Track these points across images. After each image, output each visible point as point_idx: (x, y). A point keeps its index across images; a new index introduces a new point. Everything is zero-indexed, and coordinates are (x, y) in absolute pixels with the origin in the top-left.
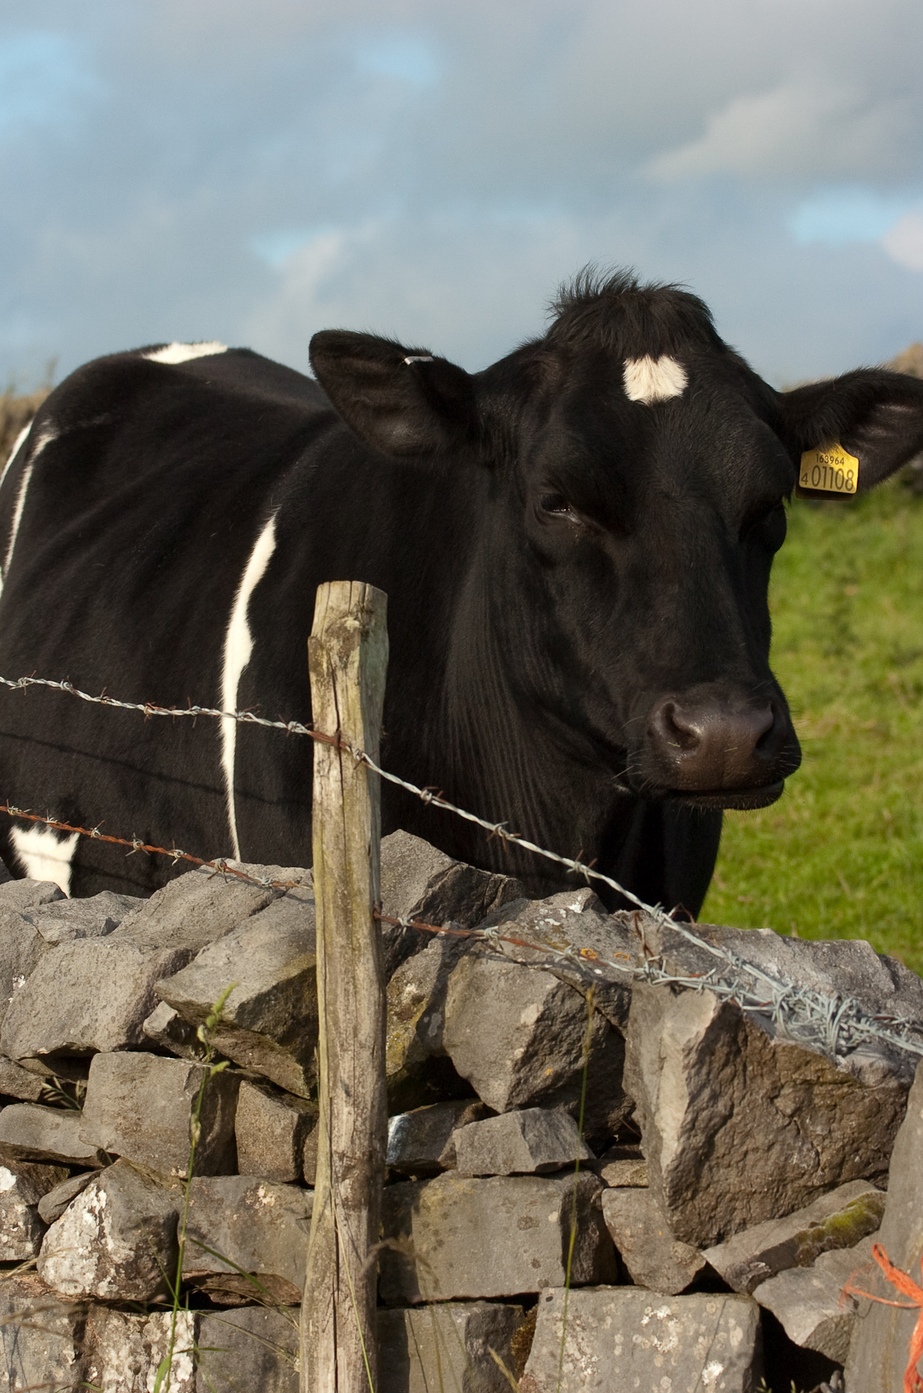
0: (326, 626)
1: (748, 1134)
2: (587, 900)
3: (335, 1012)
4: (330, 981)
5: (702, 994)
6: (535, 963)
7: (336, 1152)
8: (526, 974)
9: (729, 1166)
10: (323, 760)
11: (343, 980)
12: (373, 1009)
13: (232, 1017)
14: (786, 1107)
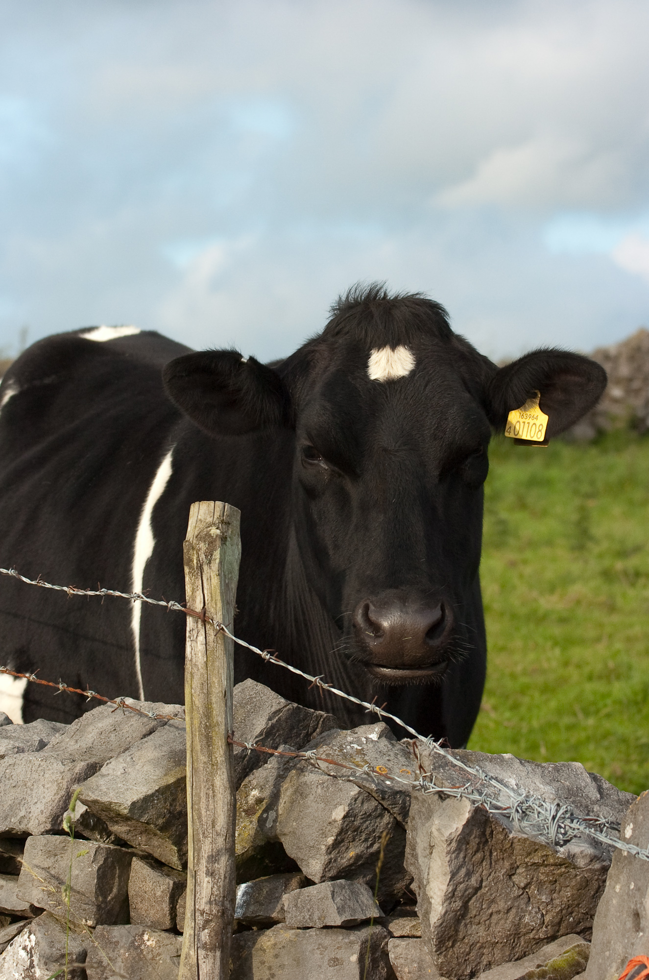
0: (196, 533)
1: (493, 901)
2: (382, 731)
3: (199, 809)
4: (196, 787)
5: (461, 801)
6: (343, 776)
7: (198, 909)
8: (336, 784)
9: (479, 923)
10: (193, 629)
11: (205, 787)
12: (226, 808)
13: (126, 811)
14: (520, 882)
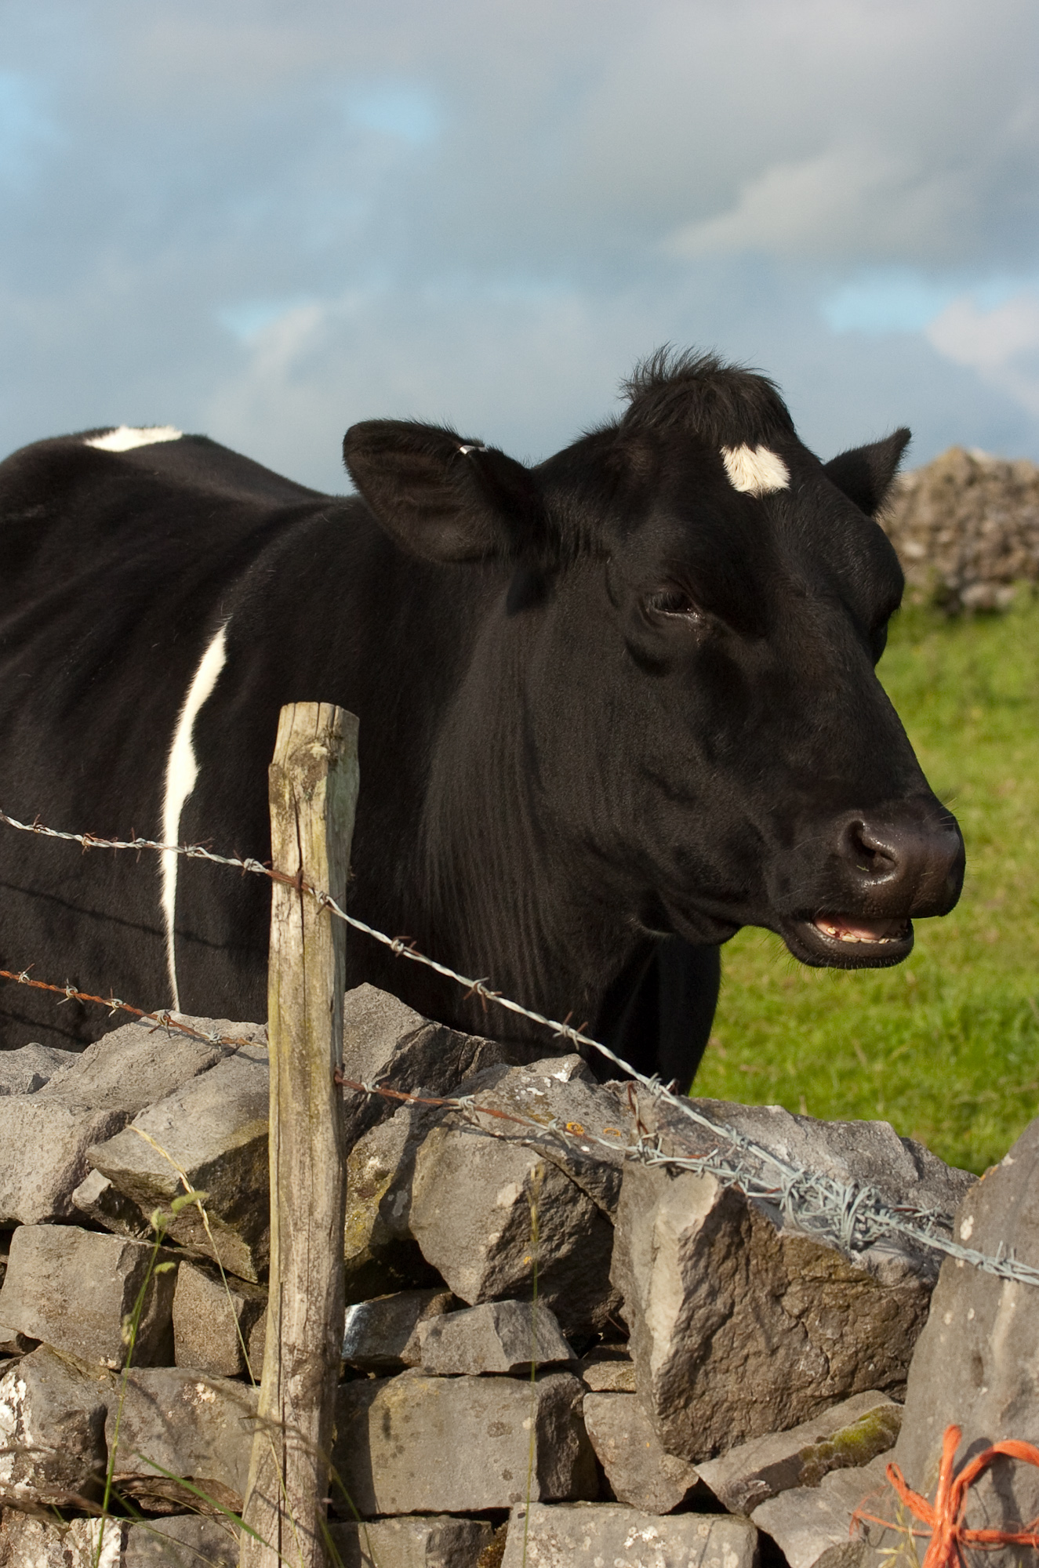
0: (289, 753)
1: (749, 1336)
2: (575, 1068)
3: (288, 1186)
4: (284, 1151)
5: (702, 1177)
6: (515, 1137)
7: (285, 1344)
8: (504, 1150)
9: (727, 1371)
10: (282, 904)
11: (298, 1151)
12: (331, 1184)
13: (172, 1189)
14: (793, 1306)
